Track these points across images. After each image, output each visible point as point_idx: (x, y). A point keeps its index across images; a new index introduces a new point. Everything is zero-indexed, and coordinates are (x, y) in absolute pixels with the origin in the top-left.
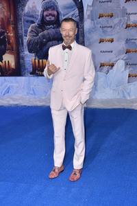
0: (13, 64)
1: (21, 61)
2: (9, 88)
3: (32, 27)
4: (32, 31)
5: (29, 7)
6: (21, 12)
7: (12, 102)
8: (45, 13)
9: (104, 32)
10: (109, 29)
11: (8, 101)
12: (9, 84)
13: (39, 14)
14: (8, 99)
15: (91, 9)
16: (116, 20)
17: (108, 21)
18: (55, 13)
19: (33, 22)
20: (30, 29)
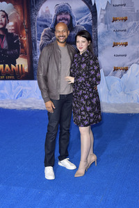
0: (26, 68)
1: (34, 65)
2: (22, 92)
3: (45, 31)
4: (45, 35)
5: (42, 12)
6: (34, 16)
7: (25, 106)
8: (58, 18)
9: (117, 35)
10: (123, 33)
11: (21, 105)
12: (22, 88)
13: (53, 18)
14: (21, 103)
15: (105, 12)
16: (130, 24)
17: (122, 25)
18: (69, 17)
19: (46, 26)
20: (43, 33)
